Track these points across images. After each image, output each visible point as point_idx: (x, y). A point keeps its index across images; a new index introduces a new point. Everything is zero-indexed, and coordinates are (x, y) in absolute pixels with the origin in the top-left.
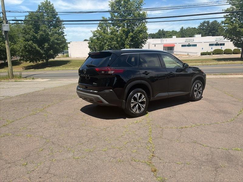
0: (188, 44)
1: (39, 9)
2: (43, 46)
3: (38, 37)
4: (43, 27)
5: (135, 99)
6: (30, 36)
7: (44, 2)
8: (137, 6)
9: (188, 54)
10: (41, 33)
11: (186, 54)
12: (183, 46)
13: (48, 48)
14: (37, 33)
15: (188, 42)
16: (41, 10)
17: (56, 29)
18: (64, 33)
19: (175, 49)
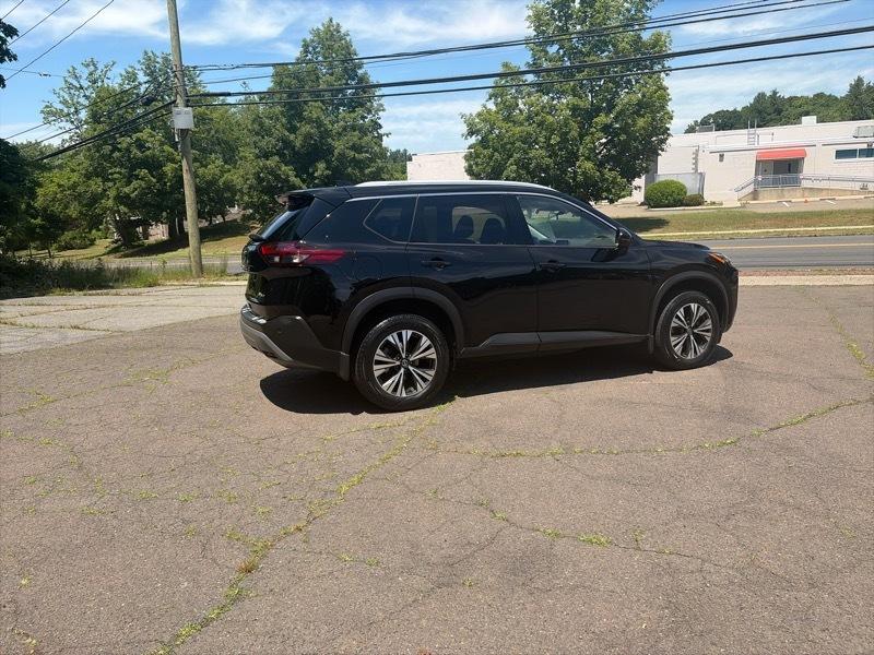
0: (865, 146)
1: (306, 51)
2: (311, 170)
3: (298, 144)
4: (314, 110)
5: (392, 351)
6: (273, 141)
7: (322, 28)
8: (633, 12)
9: (864, 188)
10: (305, 128)
11: (858, 186)
12: (840, 154)
13: (327, 177)
14: (293, 130)
15: (867, 140)
16: (310, 56)
17: (353, 115)
18: (381, 127)
19: (808, 168)
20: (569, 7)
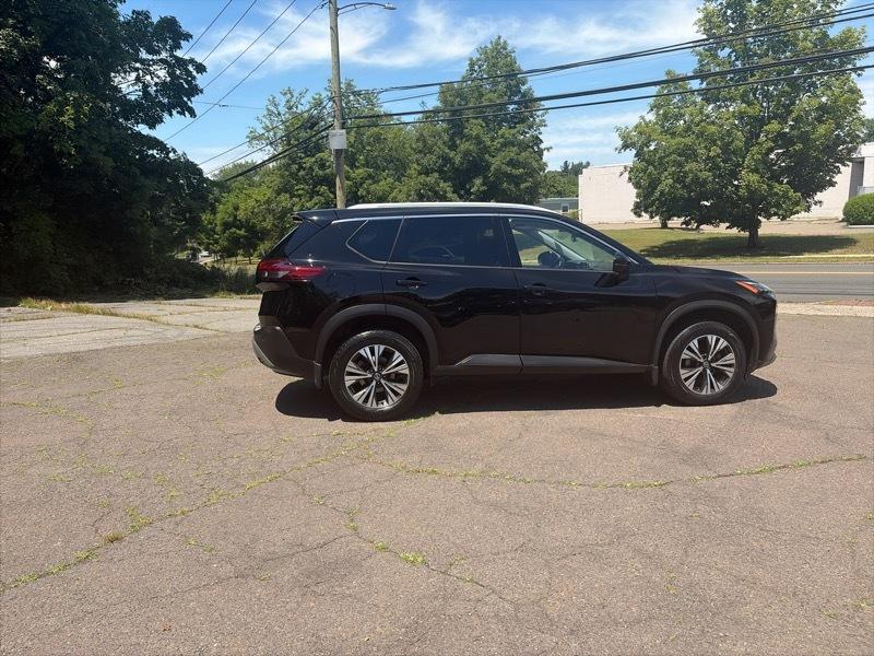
1: (472, 69)
3: (458, 160)
4: (475, 127)
6: (434, 159)
7: (489, 46)
10: (464, 146)
13: (483, 192)
14: (453, 147)
16: (475, 74)
17: (513, 131)
18: (541, 141)
20: (743, 7)
